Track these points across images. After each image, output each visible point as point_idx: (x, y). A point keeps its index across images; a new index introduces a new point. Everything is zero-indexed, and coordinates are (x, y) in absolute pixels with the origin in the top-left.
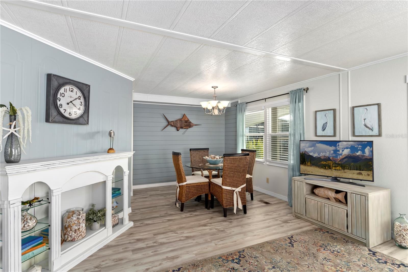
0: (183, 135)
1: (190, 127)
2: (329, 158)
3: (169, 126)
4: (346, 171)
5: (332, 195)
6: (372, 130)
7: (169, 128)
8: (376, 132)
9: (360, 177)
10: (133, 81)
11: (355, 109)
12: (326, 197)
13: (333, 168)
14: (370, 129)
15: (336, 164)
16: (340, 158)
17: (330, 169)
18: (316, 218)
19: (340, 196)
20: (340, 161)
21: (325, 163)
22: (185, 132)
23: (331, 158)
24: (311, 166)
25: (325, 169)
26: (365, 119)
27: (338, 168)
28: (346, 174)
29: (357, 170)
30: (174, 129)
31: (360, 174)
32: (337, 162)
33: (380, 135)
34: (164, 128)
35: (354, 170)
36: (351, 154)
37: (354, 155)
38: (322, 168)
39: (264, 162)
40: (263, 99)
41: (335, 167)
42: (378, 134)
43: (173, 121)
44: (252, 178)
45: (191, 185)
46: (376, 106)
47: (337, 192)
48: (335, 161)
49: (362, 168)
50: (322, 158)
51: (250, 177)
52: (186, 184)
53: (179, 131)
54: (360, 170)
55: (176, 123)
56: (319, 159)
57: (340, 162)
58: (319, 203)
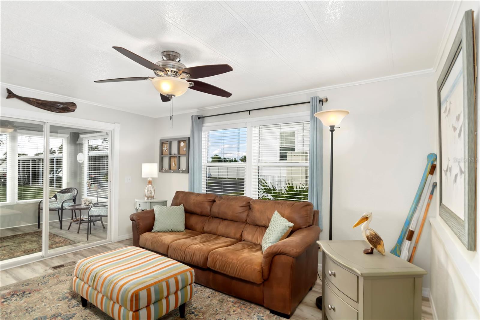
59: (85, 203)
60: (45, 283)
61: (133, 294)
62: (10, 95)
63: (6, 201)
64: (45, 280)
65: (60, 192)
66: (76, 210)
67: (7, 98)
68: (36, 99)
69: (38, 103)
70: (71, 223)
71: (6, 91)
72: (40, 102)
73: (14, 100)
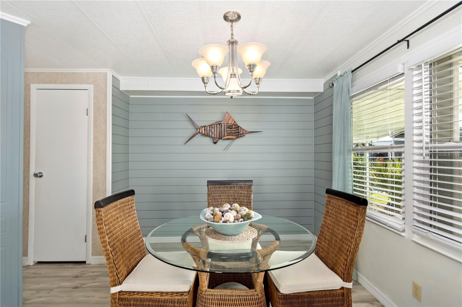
0: (225, 151)
1: (238, 137)
3: (199, 135)
7: (199, 139)
10: (25, 25)
22: (229, 145)
30: (208, 141)
34: (189, 138)
39: (404, 231)
40: (399, 42)
43: (204, 127)
44: (349, 290)
45: (134, 296)
51: (342, 288)
52: (119, 292)
53: (217, 144)
55: (211, 129)
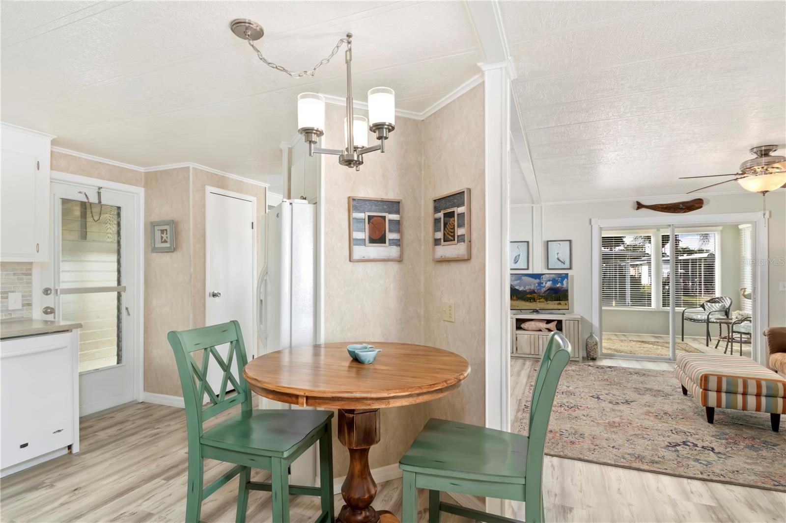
2: (534, 291)
4: (548, 302)
5: (543, 325)
6: (564, 264)
8: (567, 265)
9: (560, 307)
11: (549, 243)
12: (539, 329)
13: (538, 301)
14: (562, 262)
15: (541, 296)
16: (543, 290)
17: (535, 301)
18: (529, 352)
19: (552, 326)
20: (543, 293)
21: (530, 296)
23: (536, 291)
24: (517, 300)
25: (531, 302)
26: (558, 253)
27: (542, 300)
28: (548, 305)
29: (557, 300)
31: (560, 304)
32: (541, 295)
33: (570, 268)
35: (555, 301)
36: (553, 286)
37: (555, 286)
38: (527, 301)
41: (539, 299)
42: (569, 267)
46: (568, 242)
47: (549, 322)
48: (539, 293)
49: (561, 299)
50: (528, 291)
54: (560, 301)
56: (524, 292)
57: (543, 295)
58: (533, 336)
59: (737, 318)
60: (663, 374)
61: (703, 375)
62: (640, 206)
63: (651, 306)
64: (663, 373)
65: (709, 301)
66: (722, 324)
67: (637, 209)
68: (661, 205)
69: (663, 208)
70: (719, 341)
71: (636, 203)
72: (665, 206)
73: (643, 210)
